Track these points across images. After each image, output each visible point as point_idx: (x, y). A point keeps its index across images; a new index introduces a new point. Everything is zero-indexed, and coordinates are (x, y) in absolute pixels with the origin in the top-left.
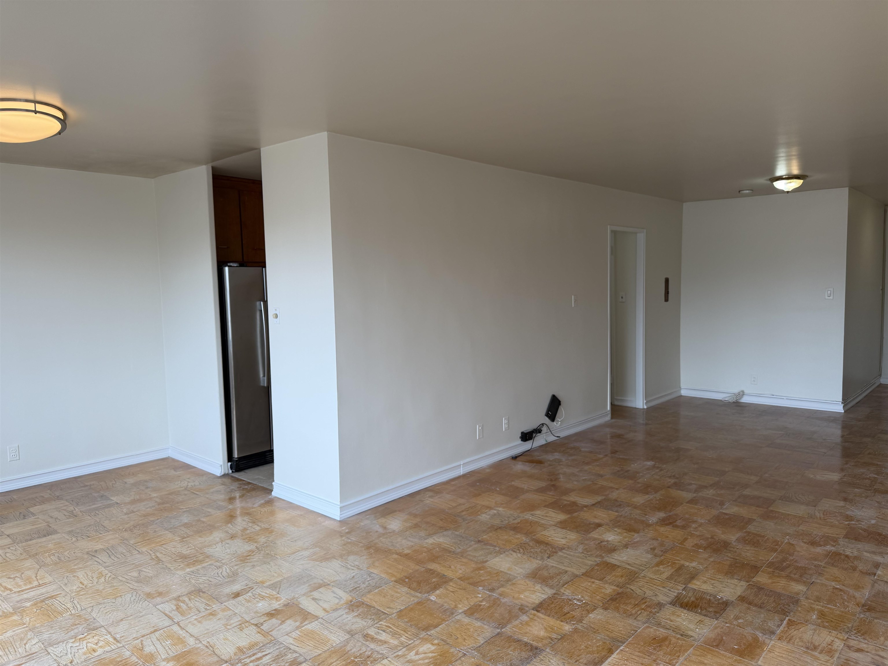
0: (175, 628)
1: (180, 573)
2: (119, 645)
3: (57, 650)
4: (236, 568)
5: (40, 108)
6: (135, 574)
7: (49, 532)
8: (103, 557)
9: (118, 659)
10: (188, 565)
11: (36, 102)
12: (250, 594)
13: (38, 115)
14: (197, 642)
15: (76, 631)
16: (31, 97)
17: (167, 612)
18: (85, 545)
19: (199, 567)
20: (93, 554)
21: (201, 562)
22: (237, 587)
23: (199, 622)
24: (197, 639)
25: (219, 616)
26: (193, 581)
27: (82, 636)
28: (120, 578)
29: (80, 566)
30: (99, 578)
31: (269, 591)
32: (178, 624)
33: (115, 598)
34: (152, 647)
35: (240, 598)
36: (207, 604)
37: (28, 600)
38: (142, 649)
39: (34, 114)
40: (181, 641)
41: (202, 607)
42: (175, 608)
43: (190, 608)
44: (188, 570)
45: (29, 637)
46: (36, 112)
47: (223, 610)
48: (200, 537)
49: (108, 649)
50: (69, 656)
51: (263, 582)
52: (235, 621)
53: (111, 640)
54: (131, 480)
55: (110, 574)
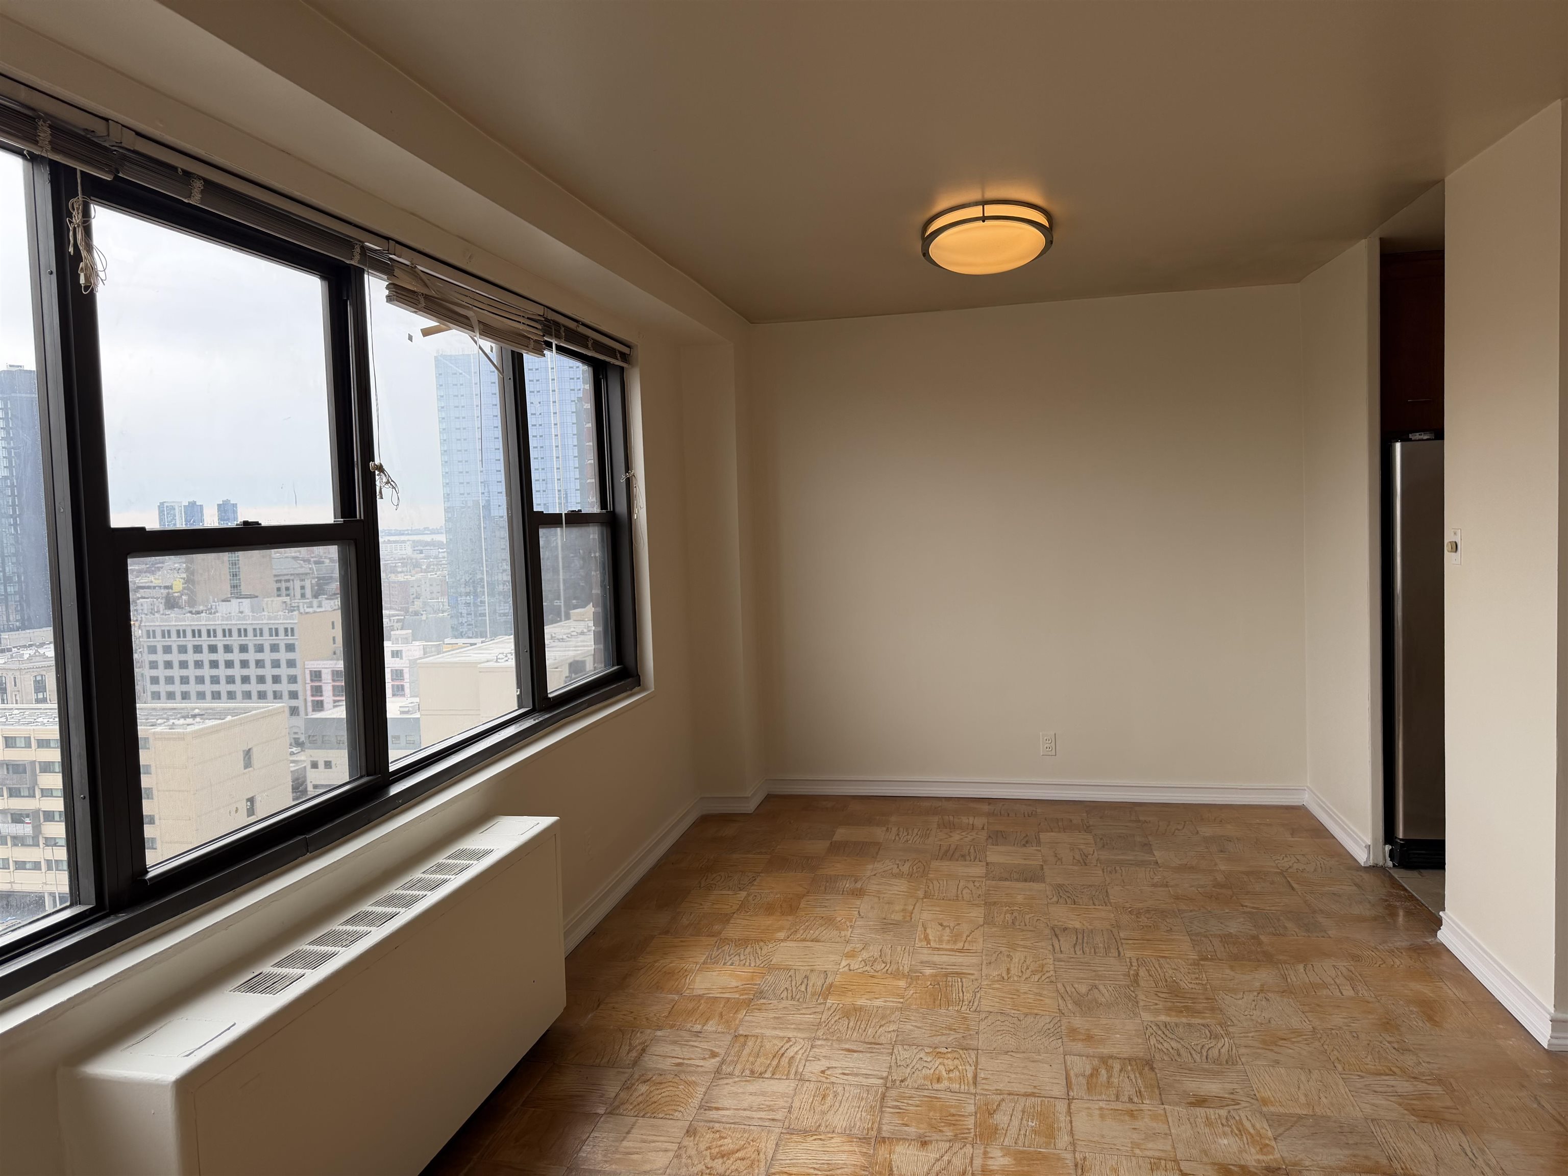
0: (1061, 1106)
1: (1147, 1017)
2: (972, 1089)
4: (1242, 1051)
5: (991, 210)
6: (1083, 989)
7: (1032, 876)
8: (1066, 944)
9: (953, 1111)
10: (1168, 1010)
11: (984, 203)
12: (1223, 1112)
13: (987, 223)
14: (1070, 1148)
15: (944, 1038)
16: (976, 195)
17: (1072, 1073)
18: (1062, 915)
19: (1184, 1020)
20: (1057, 932)
21: (1195, 1012)
22: (1212, 1087)
23: (1102, 1116)
24: (1073, 1144)
25: (1139, 1124)
26: (1153, 1041)
27: (944, 1050)
28: (1060, 986)
29: (1028, 943)
30: (1034, 973)
31: (1262, 1126)
32: (1070, 1100)
33: (1026, 1015)
34: (1006, 1119)
35: (1200, 1111)
36: (1139, 1093)
37: (933, 965)
38: (991, 1114)
39: (980, 223)
40: (1050, 1133)
41: (1128, 1090)
42: (1088, 1072)
43: (1109, 1084)
44: (1163, 1018)
45: (893, 1018)
46: (984, 219)
47: (1154, 1117)
48: (1232, 968)
49: (955, 1086)
50: (908, 1070)
51: (1265, 1102)
52: (1157, 1147)
53: (970, 1075)
54: (1206, 831)
55: (1052, 973)
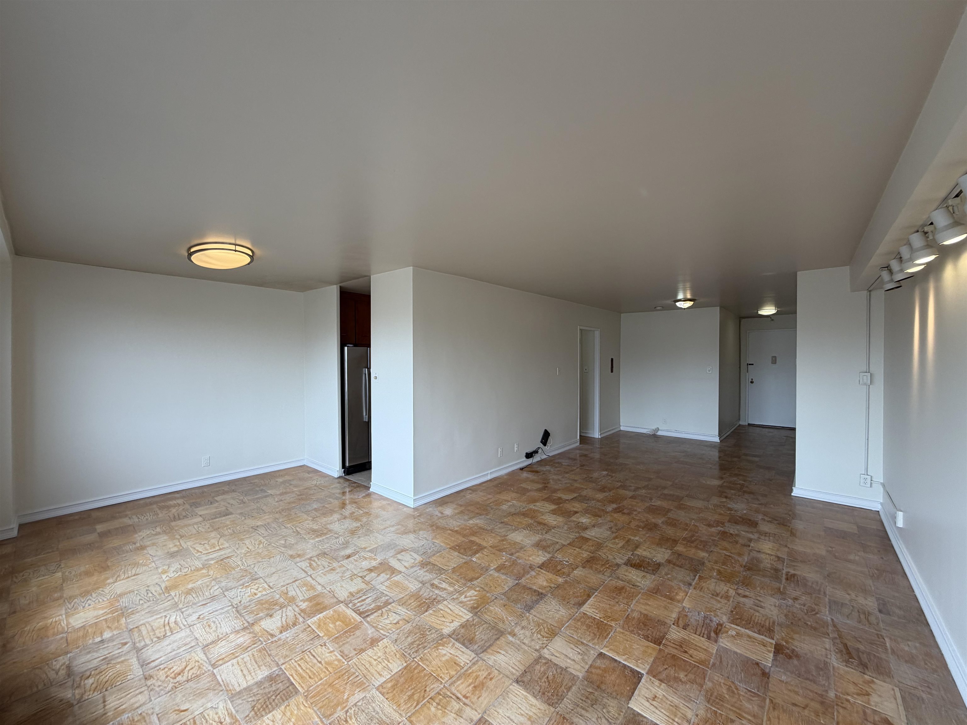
0: (309, 579)
1: (312, 541)
2: (272, 590)
3: (232, 593)
4: (348, 538)
5: (238, 248)
6: (283, 542)
7: (227, 514)
8: (262, 531)
9: (271, 600)
10: (317, 536)
11: (236, 245)
12: (357, 556)
13: (237, 252)
14: (323, 588)
15: (244, 580)
16: (233, 242)
17: (303, 568)
18: (251, 522)
19: (324, 537)
20: (255, 528)
21: (326, 534)
22: (348, 551)
23: (324, 575)
24: (323, 586)
25: (337, 571)
26: (320, 547)
27: (247, 584)
28: (273, 544)
29: (247, 536)
30: (259, 544)
31: (369, 554)
32: (311, 576)
33: (270, 558)
34: (294, 592)
35: (351, 559)
36: (329, 563)
37: (212, 559)
38: (287, 593)
39: (234, 252)
40: (313, 588)
41: (326, 564)
42: (308, 565)
43: (318, 565)
44: (317, 539)
45: (213, 584)
46: (236, 251)
47: (340, 567)
48: (325, 517)
49: (264, 593)
50: (239, 598)
51: (365, 548)
52: (348, 574)
53: (267, 587)
54: (280, 480)
55: (266, 542)
